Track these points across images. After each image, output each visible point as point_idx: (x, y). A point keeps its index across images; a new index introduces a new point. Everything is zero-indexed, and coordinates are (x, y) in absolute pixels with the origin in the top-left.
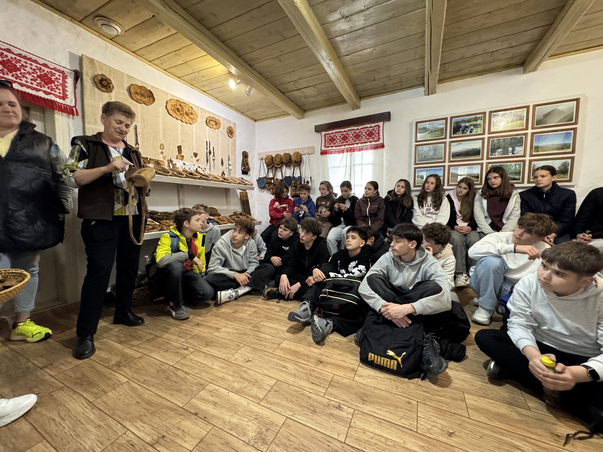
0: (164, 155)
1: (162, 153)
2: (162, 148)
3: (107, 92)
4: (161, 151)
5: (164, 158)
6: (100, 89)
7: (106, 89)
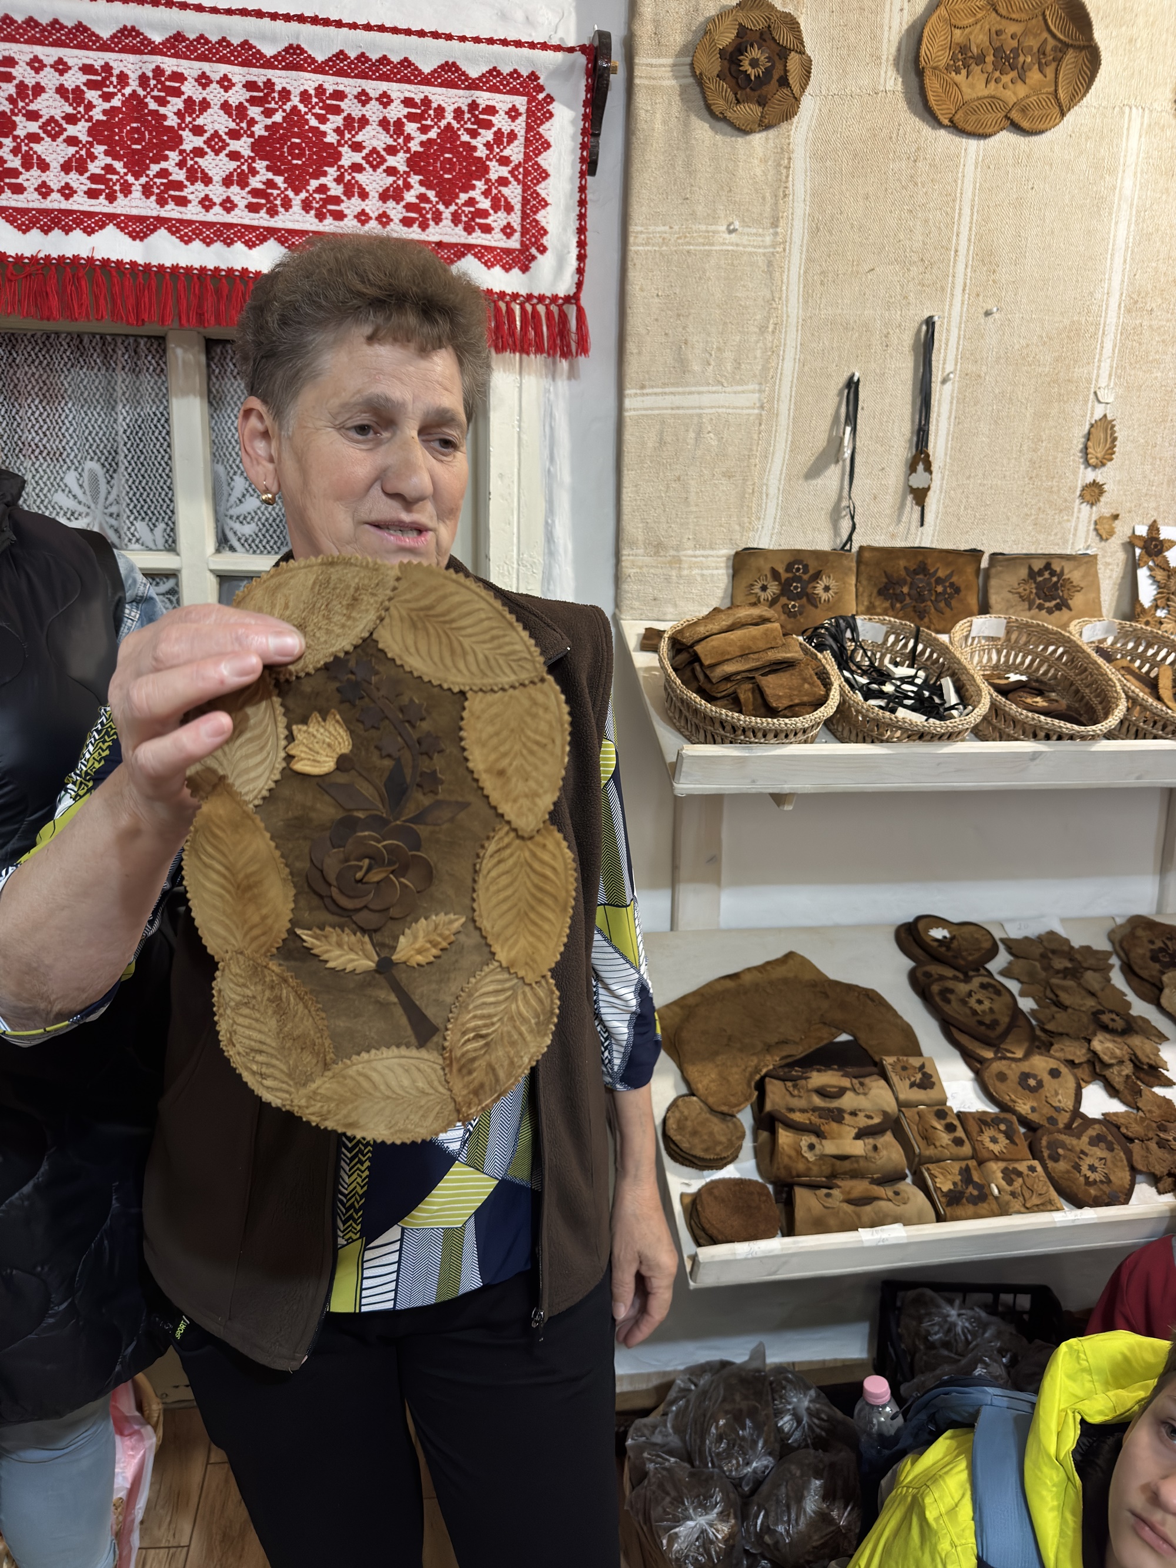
0: (1104, 508)
1: (1093, 492)
2: (1097, 452)
3: (765, 125)
4: (1090, 476)
5: (1103, 530)
6: (724, 119)
7: (762, 102)
